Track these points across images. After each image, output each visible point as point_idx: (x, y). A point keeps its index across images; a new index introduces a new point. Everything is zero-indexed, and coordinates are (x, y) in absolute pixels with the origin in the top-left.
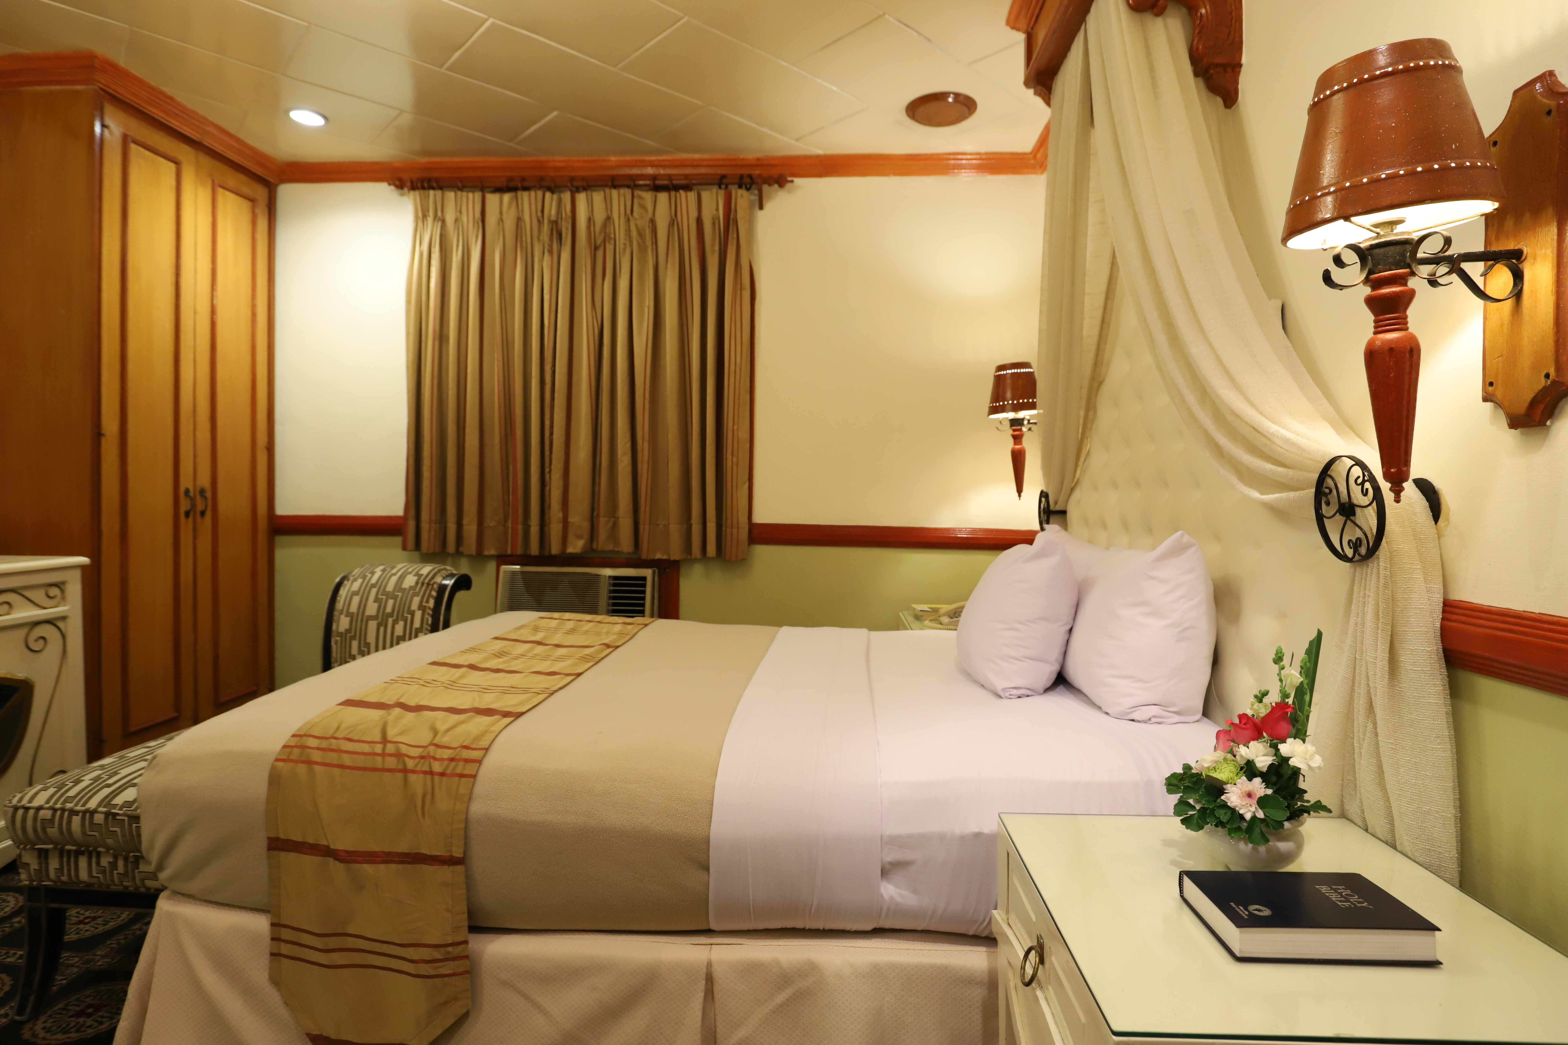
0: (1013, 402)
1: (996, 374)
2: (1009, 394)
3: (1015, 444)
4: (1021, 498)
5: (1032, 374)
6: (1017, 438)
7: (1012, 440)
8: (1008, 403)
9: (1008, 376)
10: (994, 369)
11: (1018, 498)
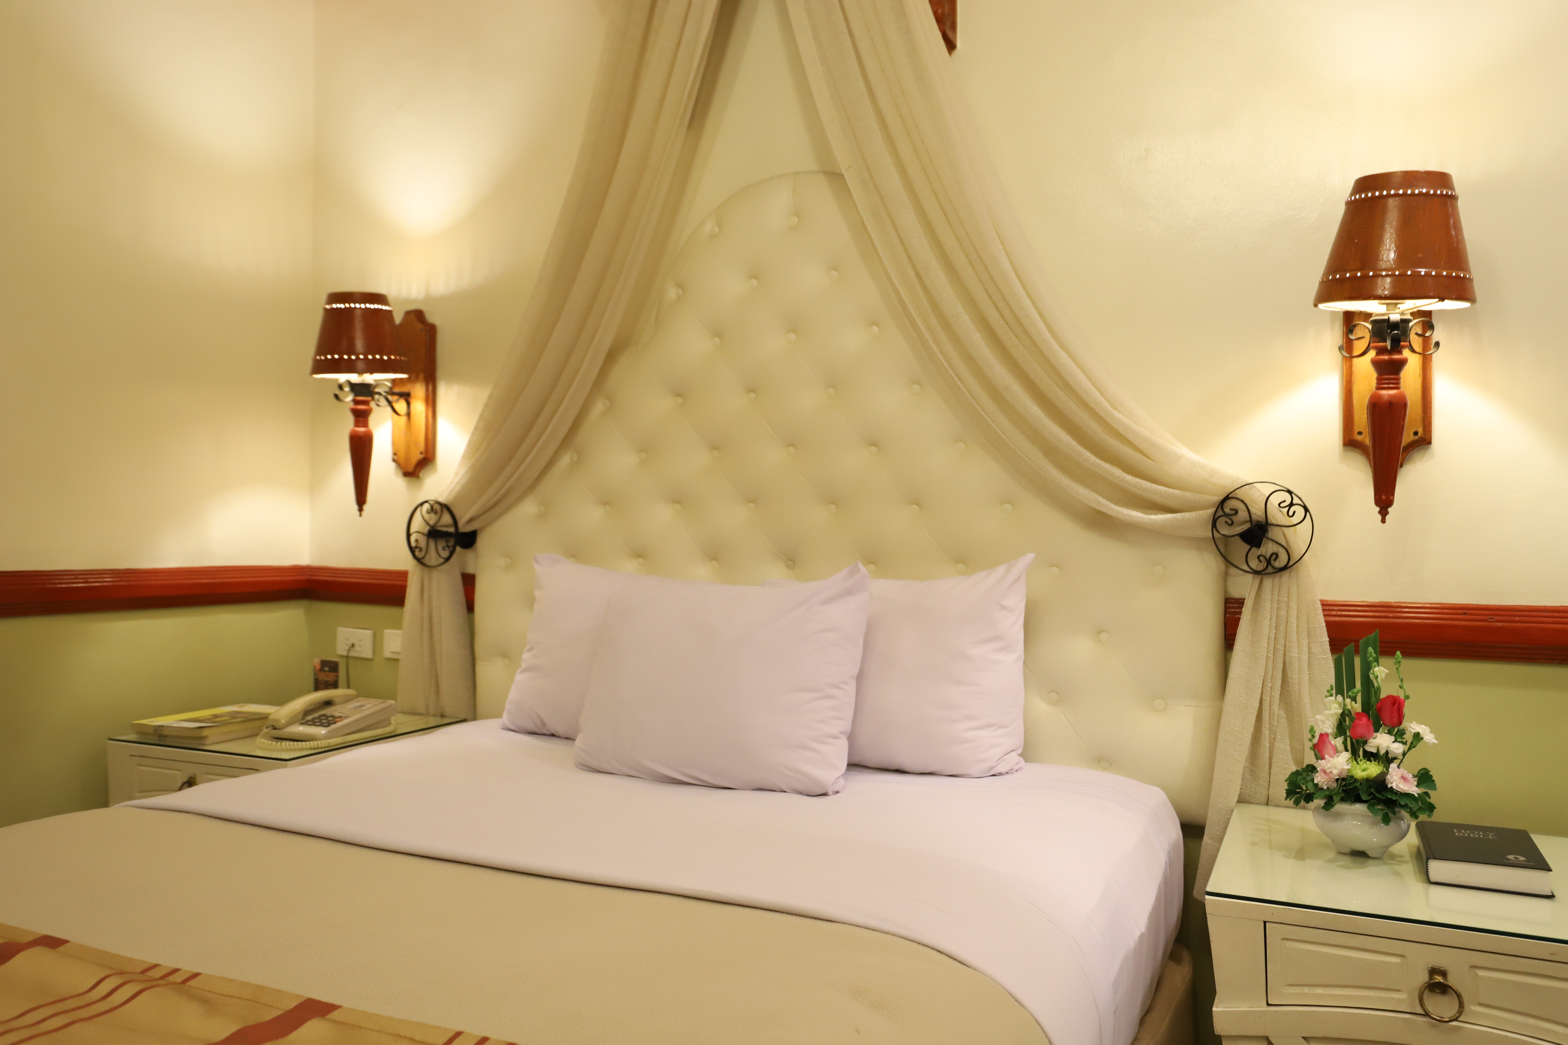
0: (366, 358)
1: (328, 307)
2: (359, 344)
3: (357, 424)
4: (363, 513)
5: (390, 312)
6: (361, 416)
7: (350, 419)
8: (358, 358)
9: (358, 312)
10: (324, 298)
11: (358, 513)
